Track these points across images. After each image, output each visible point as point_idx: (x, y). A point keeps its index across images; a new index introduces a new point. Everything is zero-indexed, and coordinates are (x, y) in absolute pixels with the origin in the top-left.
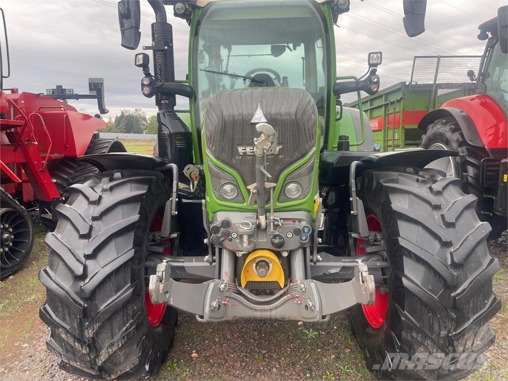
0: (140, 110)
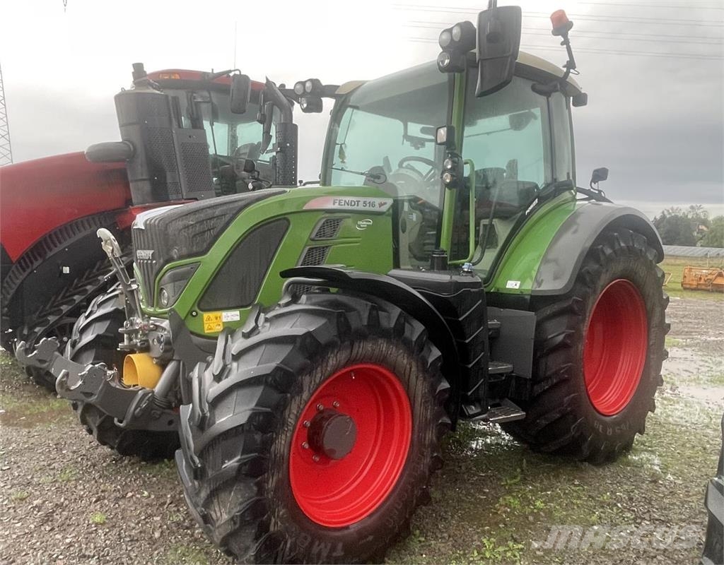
0: (699, 208)
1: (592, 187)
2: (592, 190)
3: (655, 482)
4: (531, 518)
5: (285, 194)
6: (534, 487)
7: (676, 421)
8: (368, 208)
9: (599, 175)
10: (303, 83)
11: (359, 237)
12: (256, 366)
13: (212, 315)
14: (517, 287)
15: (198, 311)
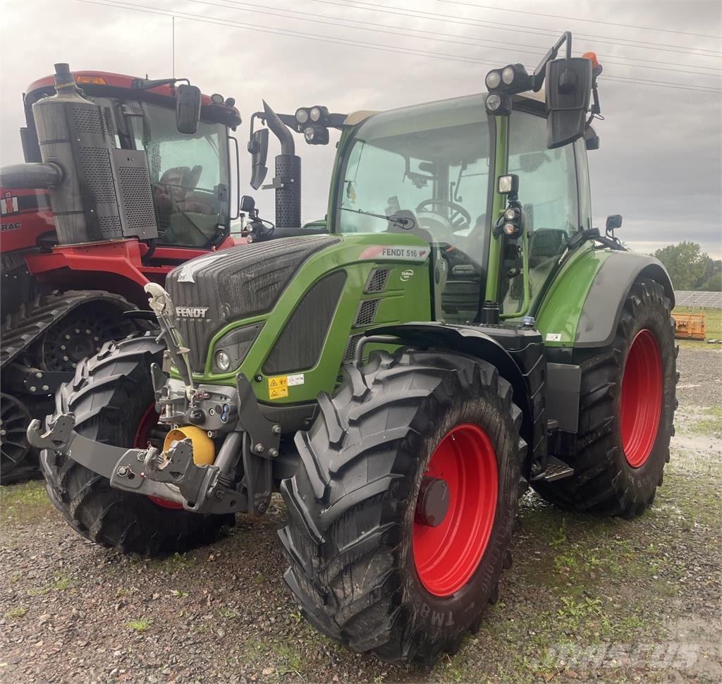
1: (607, 234)
2: (607, 237)
3: (687, 530)
4: (593, 575)
5: (338, 244)
6: (581, 544)
7: (678, 472)
8: (411, 258)
9: (614, 222)
10: (308, 110)
11: (402, 290)
12: (384, 431)
13: (277, 379)
14: (558, 340)
15: (263, 375)
